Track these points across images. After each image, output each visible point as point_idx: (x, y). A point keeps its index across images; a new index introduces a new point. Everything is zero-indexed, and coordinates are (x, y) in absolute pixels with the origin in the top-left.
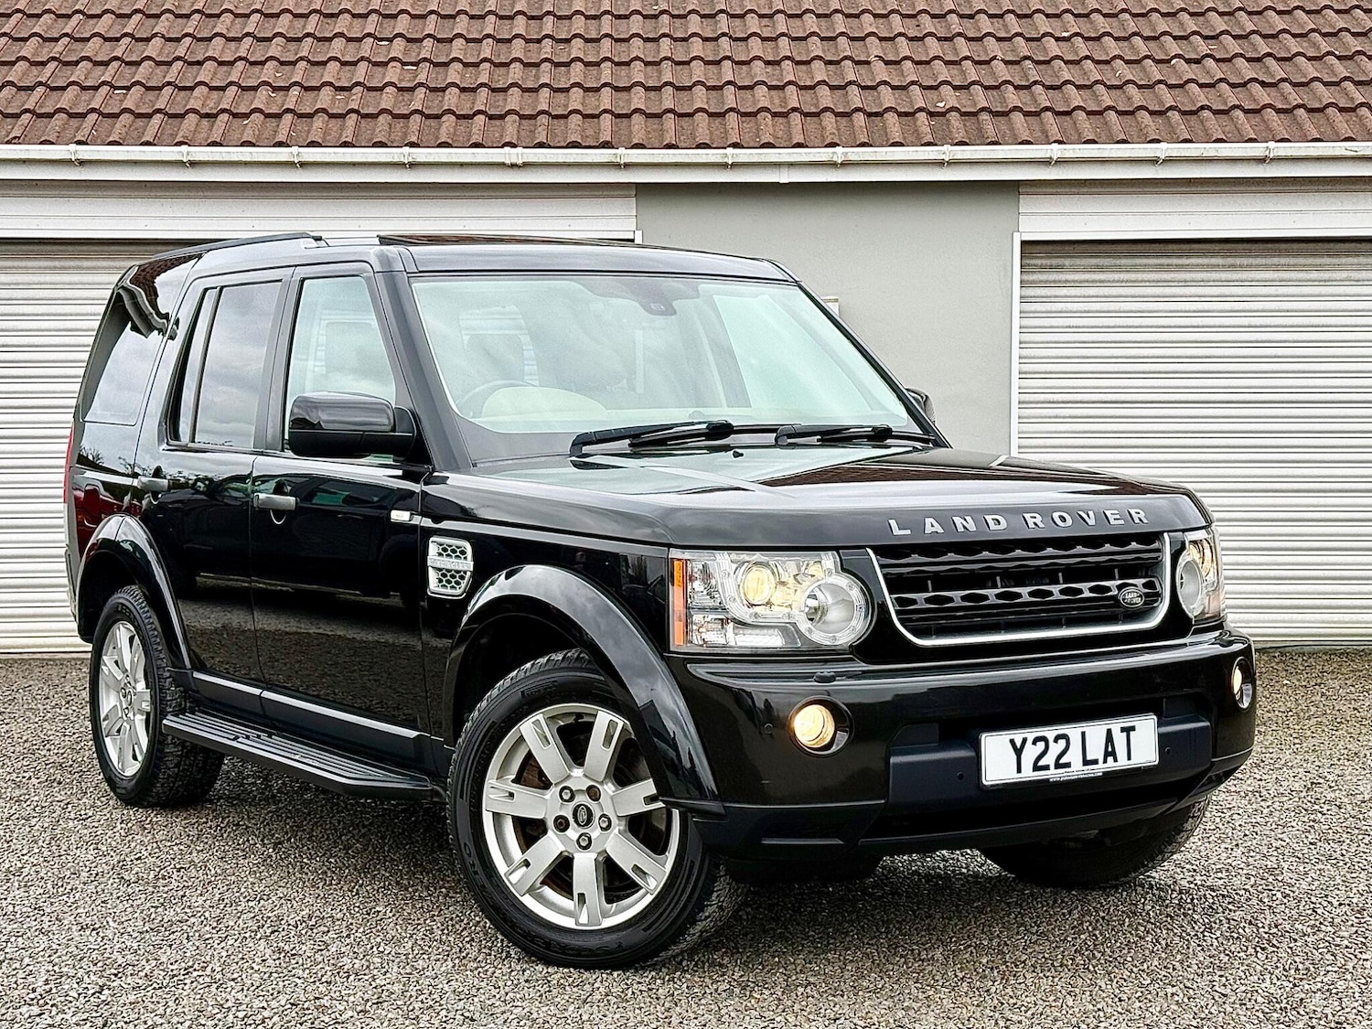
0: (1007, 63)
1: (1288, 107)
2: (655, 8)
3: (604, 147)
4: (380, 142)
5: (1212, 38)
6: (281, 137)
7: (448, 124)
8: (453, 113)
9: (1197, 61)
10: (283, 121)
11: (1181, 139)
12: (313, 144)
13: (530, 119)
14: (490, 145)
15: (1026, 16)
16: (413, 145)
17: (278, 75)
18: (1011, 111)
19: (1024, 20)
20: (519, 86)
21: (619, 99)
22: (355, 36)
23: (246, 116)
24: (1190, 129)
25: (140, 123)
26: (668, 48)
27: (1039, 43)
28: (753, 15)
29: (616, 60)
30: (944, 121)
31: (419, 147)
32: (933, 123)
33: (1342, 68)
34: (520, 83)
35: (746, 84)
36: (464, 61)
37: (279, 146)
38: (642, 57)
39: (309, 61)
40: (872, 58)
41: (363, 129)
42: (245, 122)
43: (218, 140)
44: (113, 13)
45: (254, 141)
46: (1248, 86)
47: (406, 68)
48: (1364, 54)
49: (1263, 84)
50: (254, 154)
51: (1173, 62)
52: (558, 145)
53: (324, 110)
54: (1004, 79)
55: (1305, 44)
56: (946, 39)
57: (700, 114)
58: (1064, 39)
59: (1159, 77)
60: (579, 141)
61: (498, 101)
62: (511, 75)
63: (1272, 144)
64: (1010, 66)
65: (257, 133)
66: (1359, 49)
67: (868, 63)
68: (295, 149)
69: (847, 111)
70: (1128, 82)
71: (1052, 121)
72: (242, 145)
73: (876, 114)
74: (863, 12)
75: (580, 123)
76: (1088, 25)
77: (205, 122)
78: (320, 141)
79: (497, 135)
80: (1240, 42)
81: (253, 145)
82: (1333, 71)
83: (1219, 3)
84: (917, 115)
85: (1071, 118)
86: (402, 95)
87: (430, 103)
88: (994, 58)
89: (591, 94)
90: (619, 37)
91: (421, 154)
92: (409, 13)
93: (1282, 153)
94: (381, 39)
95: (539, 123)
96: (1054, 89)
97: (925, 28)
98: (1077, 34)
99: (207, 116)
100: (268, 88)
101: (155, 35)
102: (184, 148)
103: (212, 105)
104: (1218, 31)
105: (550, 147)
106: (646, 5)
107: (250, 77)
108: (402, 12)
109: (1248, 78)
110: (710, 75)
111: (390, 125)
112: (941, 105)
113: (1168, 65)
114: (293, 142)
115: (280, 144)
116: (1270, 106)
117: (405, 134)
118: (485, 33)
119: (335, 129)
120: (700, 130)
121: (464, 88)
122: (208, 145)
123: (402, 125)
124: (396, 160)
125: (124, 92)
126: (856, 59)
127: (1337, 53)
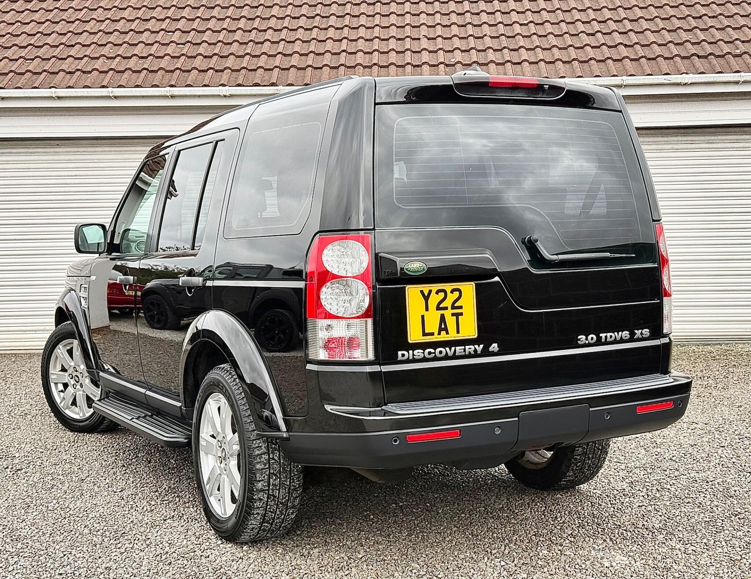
0: (492, 37)
1: (637, 58)
2: (314, 13)
3: (272, 86)
4: (155, 85)
5: (603, 22)
6: (105, 83)
7: (192, 75)
8: (197, 69)
9: (593, 35)
10: (108, 75)
11: (577, 76)
12: (120, 86)
13: (237, 71)
14: (213, 85)
15: (506, 13)
16: (172, 86)
17: (111, 51)
18: (489, 63)
19: (505, 15)
20: (234, 55)
21: (286, 60)
22: (155, 30)
23: (90, 72)
24: (582, 70)
25: (35, 77)
26: (316, 33)
27: (511, 27)
28: (364, 15)
29: (288, 40)
30: (454, 69)
31: (176, 87)
32: (447, 70)
33: (668, 36)
34: (234, 53)
35: (353, 51)
36: (209, 42)
37: (103, 88)
38: (301, 38)
39: (129, 44)
40: (421, 37)
41: (149, 78)
42: (89, 76)
43: (72, 85)
44: (35, 21)
45: (90, 85)
46: (618, 47)
47: (178, 46)
48: (682, 28)
49: (626, 46)
50: (89, 92)
51: (580, 35)
52: (249, 85)
53: (130, 69)
54: (488, 46)
55: (651, 24)
56: (462, 26)
57: (325, 67)
58: (524, 24)
59: (571, 43)
60: (259, 83)
61: (222, 62)
62: (231, 49)
63: (625, 78)
64: (493, 39)
65: (93, 81)
66: (679, 26)
67: (419, 39)
68: (110, 89)
69: (402, 64)
70: (554, 46)
71: (510, 67)
72: (84, 87)
73: (418, 66)
74: (421, 12)
75: (262, 73)
76: (539, 17)
77: (68, 76)
78: (124, 85)
79: (218, 80)
80: (618, 24)
81: (90, 87)
82: (664, 38)
83: (609, 3)
84: (439, 66)
85: (521, 66)
86: (173, 60)
87: (186, 64)
88: (485, 35)
89: (271, 58)
90: (292, 28)
91: (176, 91)
92: (186, 18)
93: (630, 82)
94: (169, 32)
95: (241, 74)
96: (514, 51)
97: (452, 20)
98: (531, 22)
99: (70, 73)
100: (105, 58)
101: (53, 32)
102: (53, 89)
103: (73, 67)
104: (606, 19)
105: (244, 86)
106: (309, 12)
107: (96, 53)
108: (182, 17)
109: (618, 42)
110: (336, 47)
111: (163, 76)
112: (453, 60)
113: (577, 37)
114: (111, 85)
115: (103, 87)
116: (627, 57)
117: (170, 81)
118: (222, 27)
119: (134, 78)
120: (324, 76)
121: (206, 56)
122: (66, 88)
123: (170, 75)
124: (163, 94)
125: (31, 61)
126: (413, 37)
127: (667, 28)
